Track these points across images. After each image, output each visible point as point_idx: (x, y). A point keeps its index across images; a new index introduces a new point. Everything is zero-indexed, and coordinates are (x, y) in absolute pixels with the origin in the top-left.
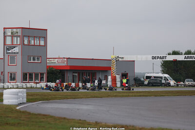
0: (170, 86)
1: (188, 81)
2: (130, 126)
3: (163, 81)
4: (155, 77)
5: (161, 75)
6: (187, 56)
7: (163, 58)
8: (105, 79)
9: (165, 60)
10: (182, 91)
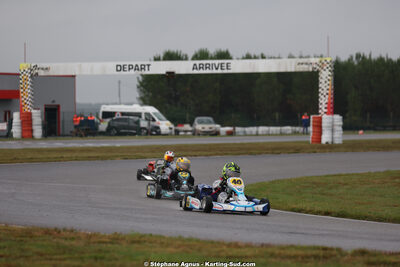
0: (159, 133)
1: (201, 122)
2: (64, 230)
3: (144, 124)
4: (123, 114)
5: (137, 108)
6: (198, 62)
7: (143, 67)
8: (5, 120)
9: (147, 72)
10: (186, 145)
